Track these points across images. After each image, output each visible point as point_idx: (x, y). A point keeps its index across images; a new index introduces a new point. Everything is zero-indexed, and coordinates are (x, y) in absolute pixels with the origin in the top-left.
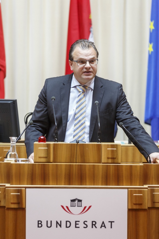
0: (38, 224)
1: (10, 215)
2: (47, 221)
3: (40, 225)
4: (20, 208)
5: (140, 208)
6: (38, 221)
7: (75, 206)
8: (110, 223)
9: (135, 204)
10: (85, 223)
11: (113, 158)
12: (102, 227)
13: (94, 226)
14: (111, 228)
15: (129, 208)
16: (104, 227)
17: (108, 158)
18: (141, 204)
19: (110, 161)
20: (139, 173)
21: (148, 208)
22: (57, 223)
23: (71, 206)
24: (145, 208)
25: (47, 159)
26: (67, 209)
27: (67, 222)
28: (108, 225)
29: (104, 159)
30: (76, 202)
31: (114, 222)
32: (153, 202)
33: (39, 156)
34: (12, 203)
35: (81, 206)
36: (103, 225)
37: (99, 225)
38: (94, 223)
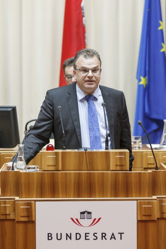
0: (48, 236)
1: (20, 228)
2: (57, 234)
3: (50, 238)
4: (30, 221)
5: (150, 219)
6: (48, 234)
7: (85, 218)
8: (120, 234)
9: (144, 216)
10: (95, 235)
11: (121, 166)
12: (112, 239)
13: (103, 237)
14: (121, 239)
15: (138, 219)
16: (114, 239)
17: (116, 165)
18: (150, 216)
19: (118, 168)
20: (148, 180)
21: (157, 218)
22: (67, 235)
23: (81, 219)
24: (154, 219)
25: (55, 167)
26: (76, 222)
27: (76, 234)
28: (117, 236)
29: (112, 167)
30: (86, 214)
31: (123, 233)
32: (162, 213)
33: (48, 165)
34: (22, 216)
35: (91, 218)
36: (113, 237)
37: (108, 236)
38: (104, 235)
